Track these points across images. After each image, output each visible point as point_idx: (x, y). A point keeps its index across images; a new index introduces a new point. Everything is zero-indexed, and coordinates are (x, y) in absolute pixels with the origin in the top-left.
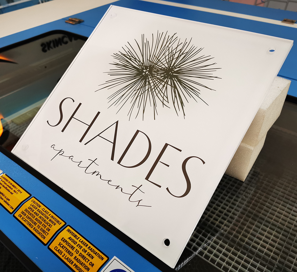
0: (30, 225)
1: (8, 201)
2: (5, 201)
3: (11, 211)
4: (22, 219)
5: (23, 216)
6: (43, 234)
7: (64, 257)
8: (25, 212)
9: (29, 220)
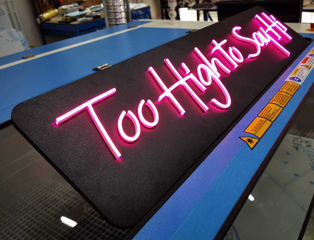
1: (277, 110)
3: (281, 109)
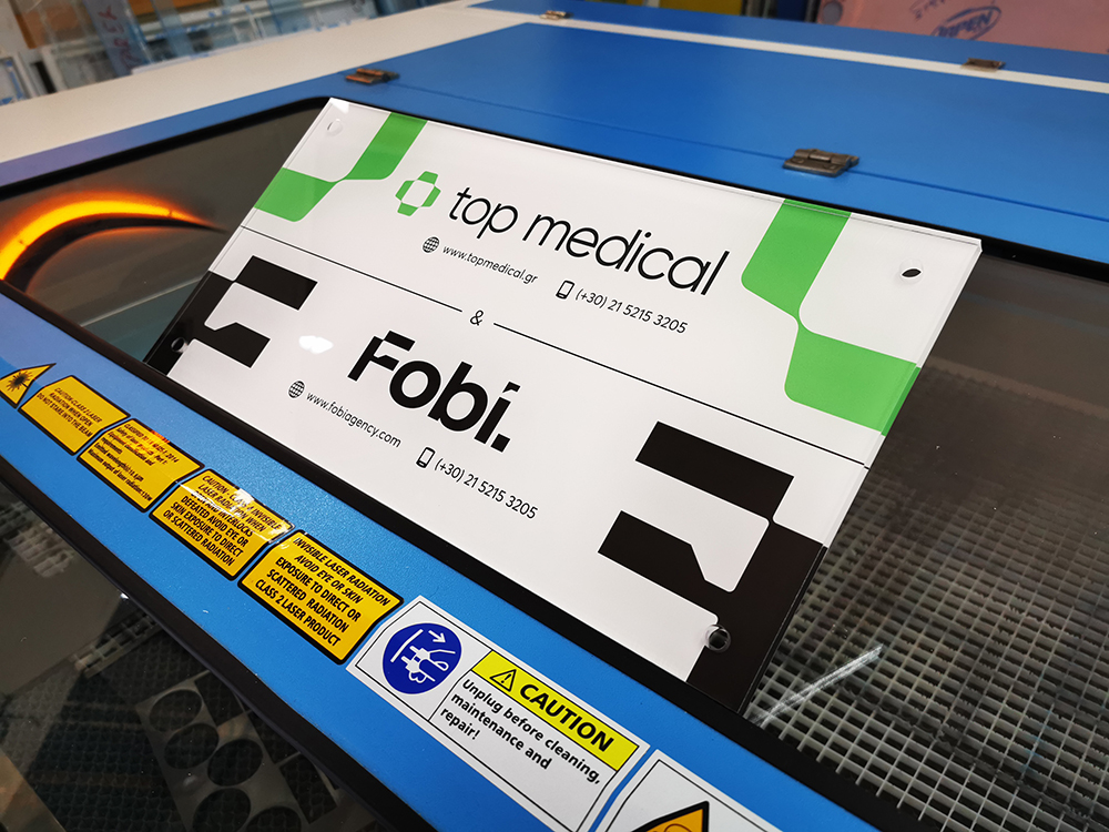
0: (194, 533)
1: (137, 482)
2: (129, 483)
3: (145, 504)
4: (175, 521)
5: (176, 514)
6: (228, 553)
7: (282, 602)
8: (183, 504)
9: (191, 524)
